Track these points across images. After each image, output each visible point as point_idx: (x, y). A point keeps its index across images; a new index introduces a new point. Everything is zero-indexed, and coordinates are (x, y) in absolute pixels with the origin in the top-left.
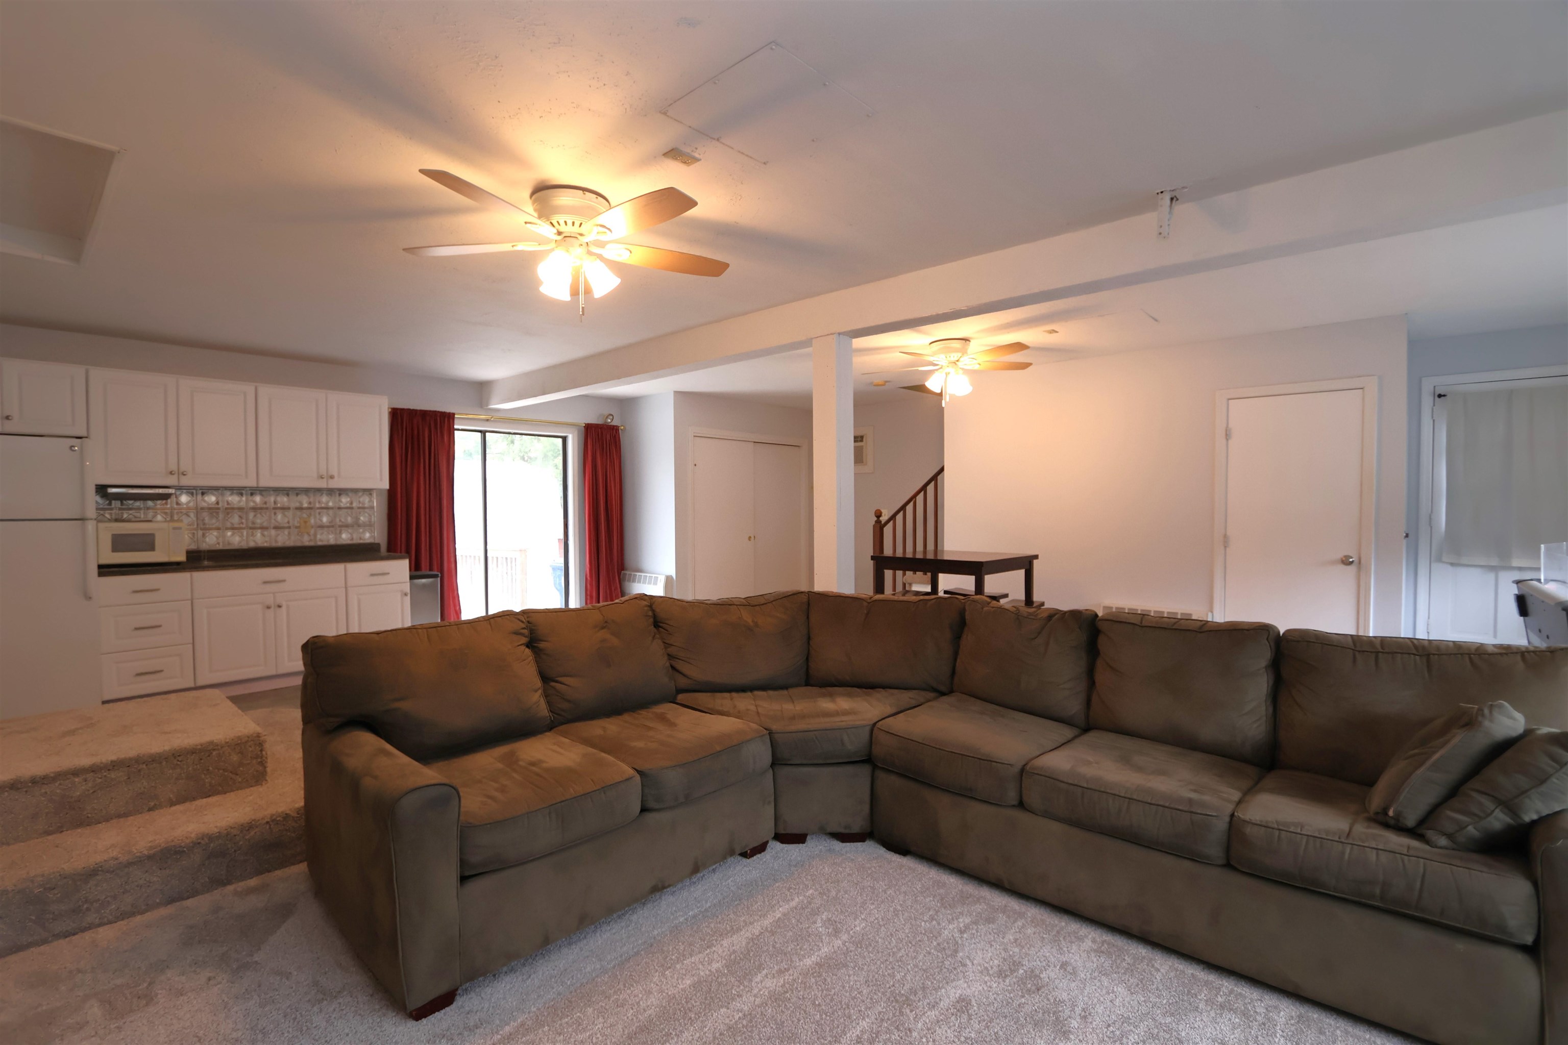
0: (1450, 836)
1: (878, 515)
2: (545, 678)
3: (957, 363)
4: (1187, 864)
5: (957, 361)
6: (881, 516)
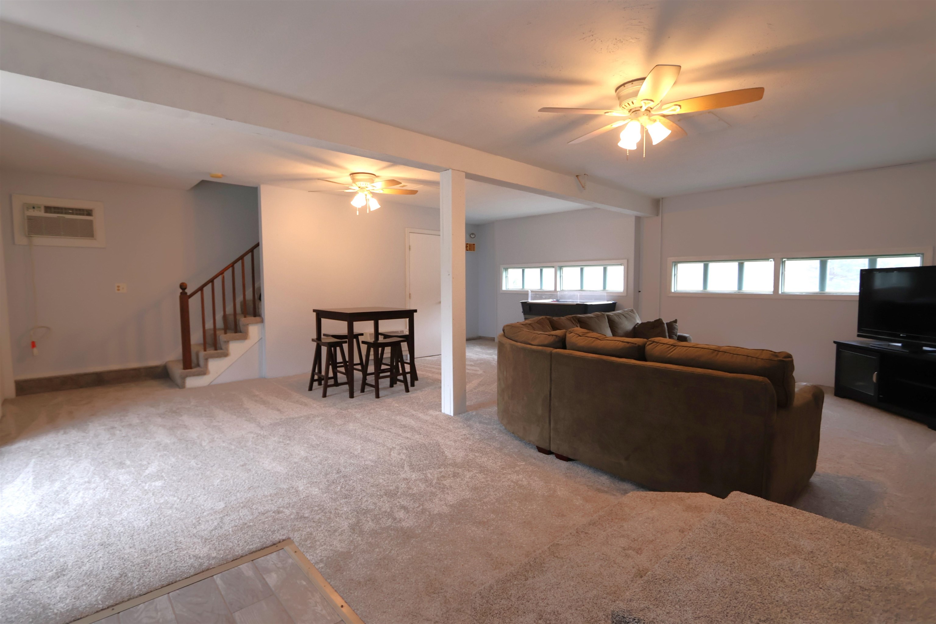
1: (183, 287)
6: (186, 288)
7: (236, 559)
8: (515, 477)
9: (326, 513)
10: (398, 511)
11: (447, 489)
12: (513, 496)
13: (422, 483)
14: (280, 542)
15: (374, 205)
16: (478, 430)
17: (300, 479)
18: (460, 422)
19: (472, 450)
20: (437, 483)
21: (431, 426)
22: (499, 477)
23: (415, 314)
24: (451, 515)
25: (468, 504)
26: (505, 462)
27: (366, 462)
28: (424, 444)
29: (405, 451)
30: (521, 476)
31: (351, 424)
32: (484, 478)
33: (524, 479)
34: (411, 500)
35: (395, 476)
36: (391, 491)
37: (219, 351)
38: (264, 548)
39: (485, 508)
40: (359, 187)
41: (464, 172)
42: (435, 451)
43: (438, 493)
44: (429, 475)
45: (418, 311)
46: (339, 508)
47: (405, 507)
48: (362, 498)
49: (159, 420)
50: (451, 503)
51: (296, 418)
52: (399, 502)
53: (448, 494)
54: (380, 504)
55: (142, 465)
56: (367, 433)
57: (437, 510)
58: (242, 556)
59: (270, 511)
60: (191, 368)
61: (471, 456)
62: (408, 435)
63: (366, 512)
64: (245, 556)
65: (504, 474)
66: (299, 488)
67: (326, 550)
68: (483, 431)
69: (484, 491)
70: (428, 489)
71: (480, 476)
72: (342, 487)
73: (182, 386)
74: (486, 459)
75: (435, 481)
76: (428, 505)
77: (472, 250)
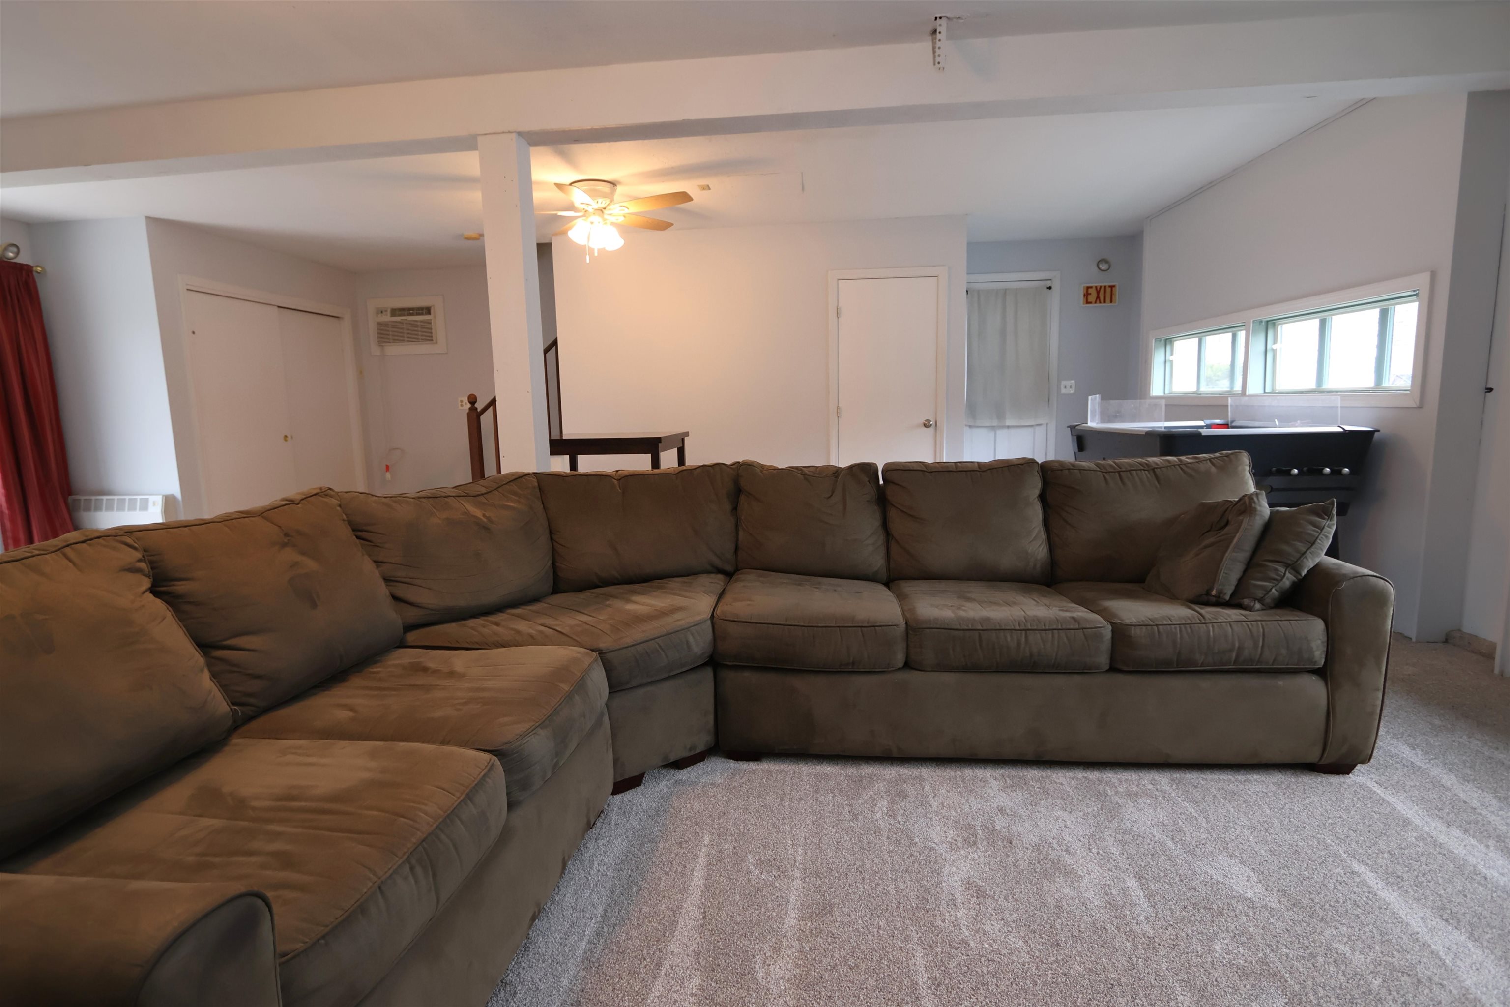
0: (1261, 601)
1: (473, 400)
2: (204, 646)
3: (603, 210)
4: (1077, 679)
5: (604, 209)
6: (476, 402)
41: (512, 133)
77: (1105, 302)
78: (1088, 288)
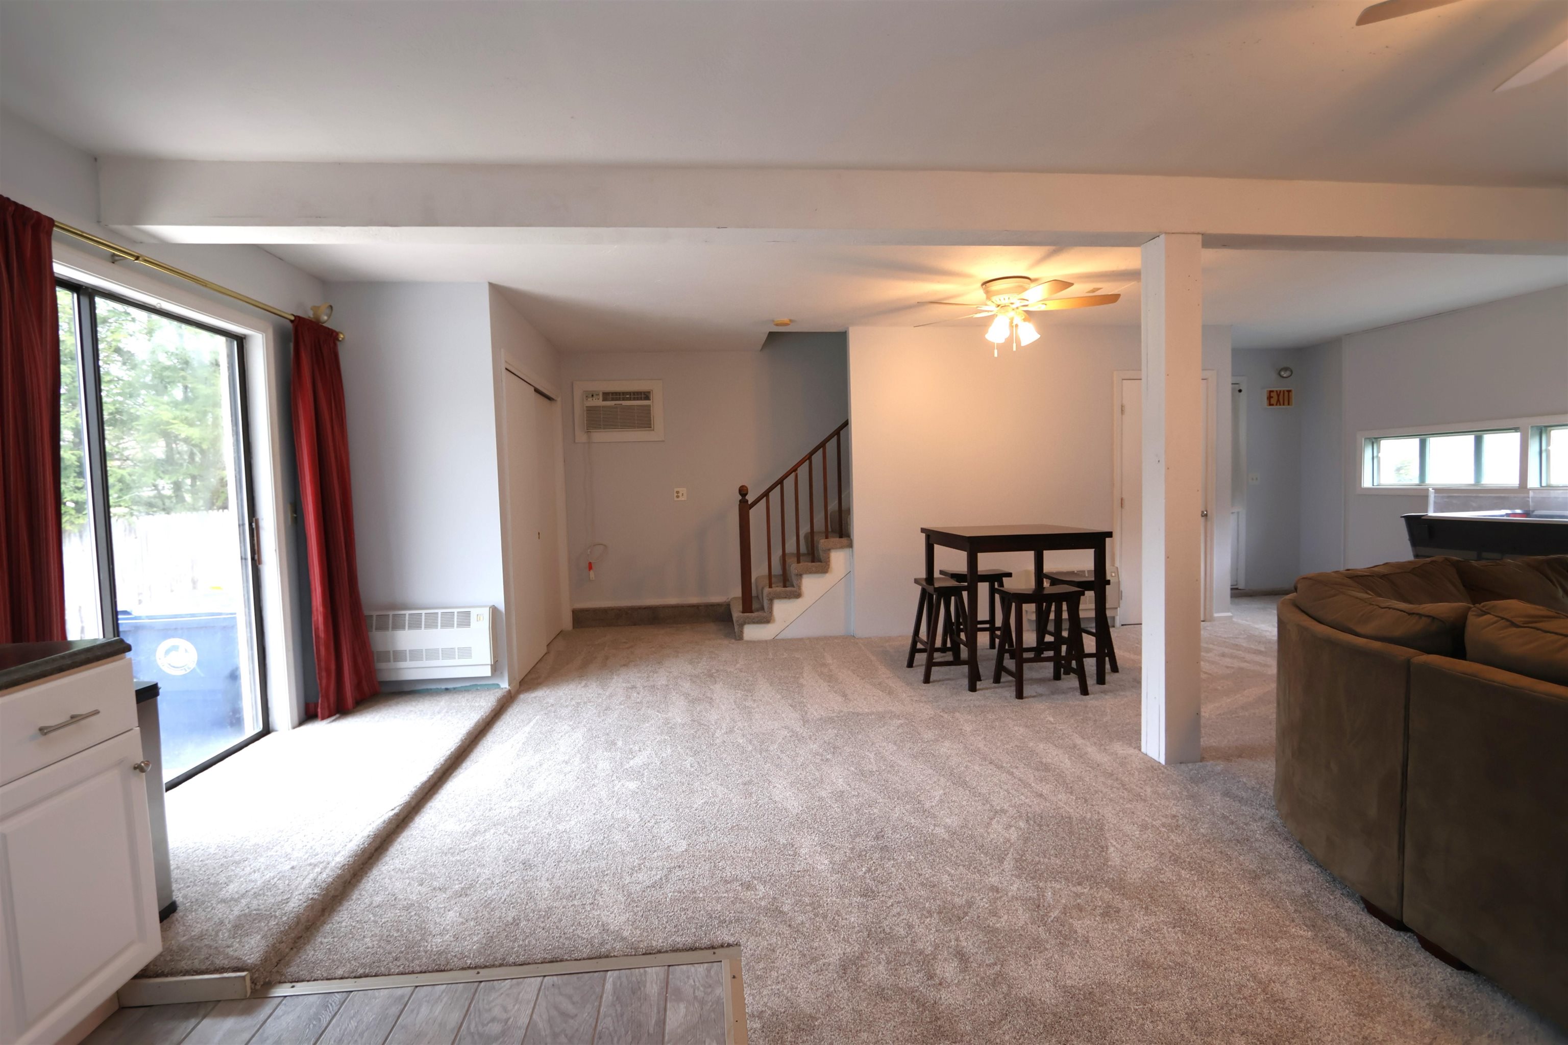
1: (743, 491)
7: (650, 954)
8: (1266, 967)
9: (816, 915)
10: (945, 959)
11: (1076, 941)
12: (1240, 1021)
13: (1024, 910)
14: (722, 946)
15: (1029, 334)
16: (1213, 814)
17: (811, 831)
18: (1174, 783)
19: (1176, 860)
20: (1057, 919)
21: (1102, 779)
22: (1223, 952)
23: (1108, 540)
24: (1055, 1015)
25: (1108, 1001)
26: (1254, 916)
27: (937, 828)
28: (1070, 818)
29: (1022, 824)
30: (1286, 970)
31: (947, 744)
32: (1178, 942)
33: (1291, 982)
34: (984, 942)
35: (977, 877)
36: (954, 906)
37: (788, 589)
38: (696, 949)
39: (1148, 1026)
40: (998, 306)
41: (1198, 233)
42: (1086, 840)
43: (1048, 947)
44: (1049, 894)
45: (1114, 535)
46: (843, 912)
47: (963, 955)
48: (892, 905)
49: (686, 685)
50: (1069, 982)
51: (862, 714)
52: (957, 939)
53: (1072, 955)
54: (920, 930)
55: (631, 751)
56: (966, 767)
57: (1030, 987)
58: (659, 952)
59: (737, 880)
60: (752, 612)
61: (1169, 874)
62: (1046, 789)
63: (887, 938)
64: (664, 952)
65: (1237, 948)
66: (802, 850)
67: (779, 994)
68: (1225, 817)
69: (1166, 978)
70: (1032, 928)
71: (1171, 935)
72: (869, 870)
73: (739, 637)
74: (1205, 893)
75: (1054, 914)
76: (1014, 968)
77: (1284, 404)
78: (1271, 392)
